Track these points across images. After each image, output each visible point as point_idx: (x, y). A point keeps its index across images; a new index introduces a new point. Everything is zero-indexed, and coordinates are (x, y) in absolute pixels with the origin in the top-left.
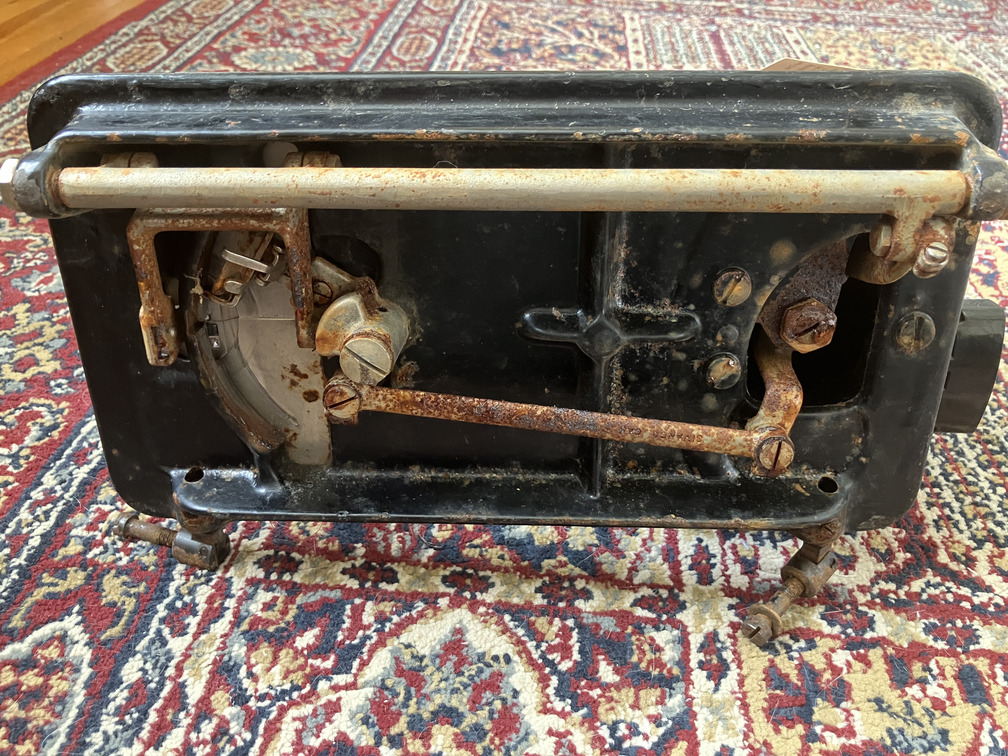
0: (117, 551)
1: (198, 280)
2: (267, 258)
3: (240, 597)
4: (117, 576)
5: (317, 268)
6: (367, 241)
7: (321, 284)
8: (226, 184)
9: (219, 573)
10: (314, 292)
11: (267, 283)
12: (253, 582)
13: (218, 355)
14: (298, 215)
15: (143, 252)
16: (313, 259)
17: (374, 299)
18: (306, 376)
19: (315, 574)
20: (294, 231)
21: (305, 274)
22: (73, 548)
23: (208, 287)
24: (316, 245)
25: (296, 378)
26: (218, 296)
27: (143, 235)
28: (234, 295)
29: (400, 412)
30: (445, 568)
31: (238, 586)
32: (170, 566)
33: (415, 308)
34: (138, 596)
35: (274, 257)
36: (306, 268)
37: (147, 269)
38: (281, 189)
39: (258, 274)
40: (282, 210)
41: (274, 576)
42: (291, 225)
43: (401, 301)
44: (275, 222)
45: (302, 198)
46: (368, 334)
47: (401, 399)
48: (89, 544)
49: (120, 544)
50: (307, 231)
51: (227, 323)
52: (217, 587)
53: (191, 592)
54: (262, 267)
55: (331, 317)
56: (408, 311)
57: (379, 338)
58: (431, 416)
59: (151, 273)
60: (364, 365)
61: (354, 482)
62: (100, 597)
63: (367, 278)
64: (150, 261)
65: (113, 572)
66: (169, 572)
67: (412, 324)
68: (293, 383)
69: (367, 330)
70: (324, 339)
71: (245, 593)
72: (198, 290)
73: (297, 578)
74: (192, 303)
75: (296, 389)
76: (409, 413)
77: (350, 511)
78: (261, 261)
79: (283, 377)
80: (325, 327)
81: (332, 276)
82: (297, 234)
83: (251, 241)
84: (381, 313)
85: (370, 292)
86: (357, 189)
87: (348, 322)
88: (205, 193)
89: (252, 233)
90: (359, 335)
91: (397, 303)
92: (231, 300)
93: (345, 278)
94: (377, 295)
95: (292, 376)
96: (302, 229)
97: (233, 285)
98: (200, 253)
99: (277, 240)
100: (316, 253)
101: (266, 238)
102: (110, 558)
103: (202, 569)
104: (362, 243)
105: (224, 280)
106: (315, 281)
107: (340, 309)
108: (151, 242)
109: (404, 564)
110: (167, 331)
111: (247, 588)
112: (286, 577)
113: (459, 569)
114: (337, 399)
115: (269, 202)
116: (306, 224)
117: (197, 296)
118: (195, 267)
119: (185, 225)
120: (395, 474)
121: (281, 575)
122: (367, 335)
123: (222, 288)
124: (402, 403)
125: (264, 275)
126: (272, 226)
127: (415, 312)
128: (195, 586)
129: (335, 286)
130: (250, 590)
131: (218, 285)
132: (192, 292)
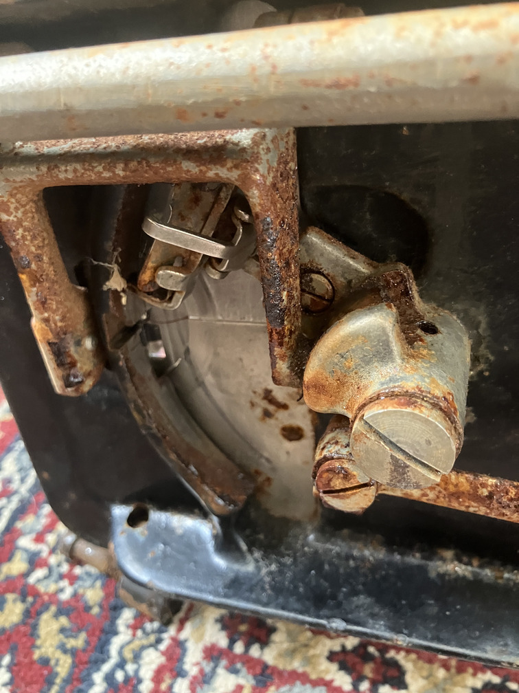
0: (62, 577)
1: (115, 268)
2: (223, 234)
3: (195, 678)
4: (56, 616)
5: (309, 247)
6: (405, 196)
7: (315, 276)
8: (118, 77)
9: (172, 630)
10: (303, 290)
11: (224, 274)
12: (212, 654)
13: (161, 369)
14: (277, 148)
15: (19, 223)
16: (303, 231)
17: (412, 306)
18: (285, 407)
19: (292, 653)
20: (269, 180)
21: (288, 264)
22: (17, 566)
23: (132, 278)
24: (309, 205)
25: (271, 408)
26: (149, 293)
27: (12, 195)
28: (173, 293)
29: (445, 505)
30: (474, 675)
31: (193, 660)
32: (116, 609)
33: (483, 320)
34: (74, 653)
35: (235, 229)
36: (290, 252)
37: (29, 252)
38: (236, 79)
39: (209, 261)
40: (244, 137)
41: (239, 648)
42: (262, 168)
43: (459, 306)
44: (229, 164)
45: (285, 100)
46: (412, 395)
47: (452, 488)
48: (35, 561)
49: (65, 568)
50: (293, 180)
51: (174, 325)
52: (169, 654)
53: (137, 657)
54: (216, 249)
55: (334, 351)
56: (471, 324)
57: (435, 406)
58: (505, 518)
59: (38, 258)
60: (400, 456)
61: (352, 563)
62: (33, 646)
63: (401, 267)
64: (34, 237)
65: (53, 609)
66: (113, 621)
67: (474, 348)
68: (267, 414)
69: (410, 385)
70: (319, 388)
71: (202, 671)
72: (116, 283)
73: (269, 656)
74: (111, 303)
75: (272, 421)
76: (463, 509)
77: (347, 621)
78: (215, 238)
79: (253, 405)
80: (323, 367)
81: (336, 263)
82: (274, 185)
83: (196, 200)
84: (429, 338)
85: (406, 293)
86: (430, 63)
87: (368, 363)
88: (78, 103)
89: (197, 186)
90: (392, 395)
91: (452, 311)
92: (171, 299)
93: (360, 266)
94: (416, 295)
95: (265, 404)
96: (284, 176)
97: (170, 278)
98: (114, 223)
99: (240, 200)
100: (308, 219)
101: (222, 195)
102: (52, 588)
103: (152, 621)
104: (394, 200)
105: (156, 269)
106: (306, 271)
107: (354, 336)
108: (31, 207)
109: (413, 656)
110: (78, 343)
111: (204, 664)
112: (255, 651)
113: (496, 680)
114: (338, 483)
115: (211, 114)
116: (293, 165)
117: (116, 295)
118: (109, 245)
119: (70, 176)
120: (415, 559)
121: (248, 646)
122: (409, 398)
123: (152, 281)
124: (452, 495)
125: (219, 261)
126: (224, 172)
127: (483, 325)
128: (143, 648)
129: (341, 280)
130: (208, 668)
131: (145, 276)
132: (105, 288)
